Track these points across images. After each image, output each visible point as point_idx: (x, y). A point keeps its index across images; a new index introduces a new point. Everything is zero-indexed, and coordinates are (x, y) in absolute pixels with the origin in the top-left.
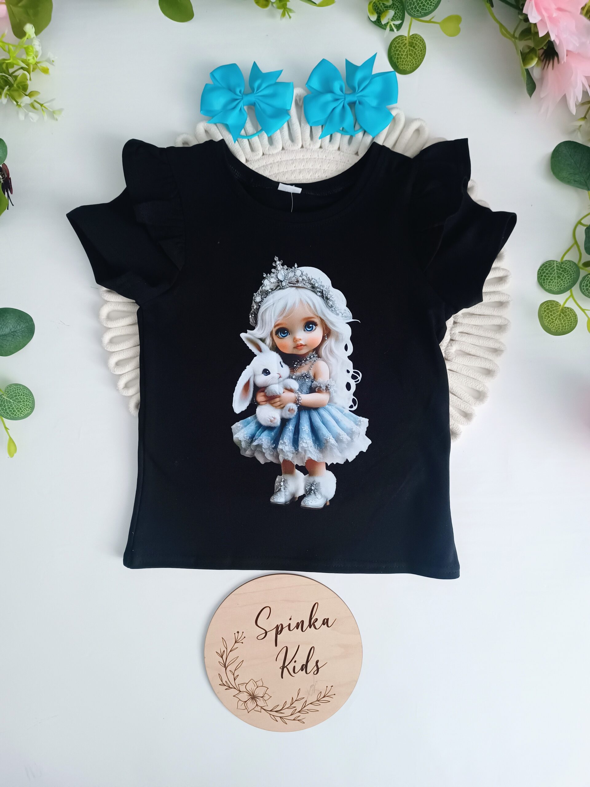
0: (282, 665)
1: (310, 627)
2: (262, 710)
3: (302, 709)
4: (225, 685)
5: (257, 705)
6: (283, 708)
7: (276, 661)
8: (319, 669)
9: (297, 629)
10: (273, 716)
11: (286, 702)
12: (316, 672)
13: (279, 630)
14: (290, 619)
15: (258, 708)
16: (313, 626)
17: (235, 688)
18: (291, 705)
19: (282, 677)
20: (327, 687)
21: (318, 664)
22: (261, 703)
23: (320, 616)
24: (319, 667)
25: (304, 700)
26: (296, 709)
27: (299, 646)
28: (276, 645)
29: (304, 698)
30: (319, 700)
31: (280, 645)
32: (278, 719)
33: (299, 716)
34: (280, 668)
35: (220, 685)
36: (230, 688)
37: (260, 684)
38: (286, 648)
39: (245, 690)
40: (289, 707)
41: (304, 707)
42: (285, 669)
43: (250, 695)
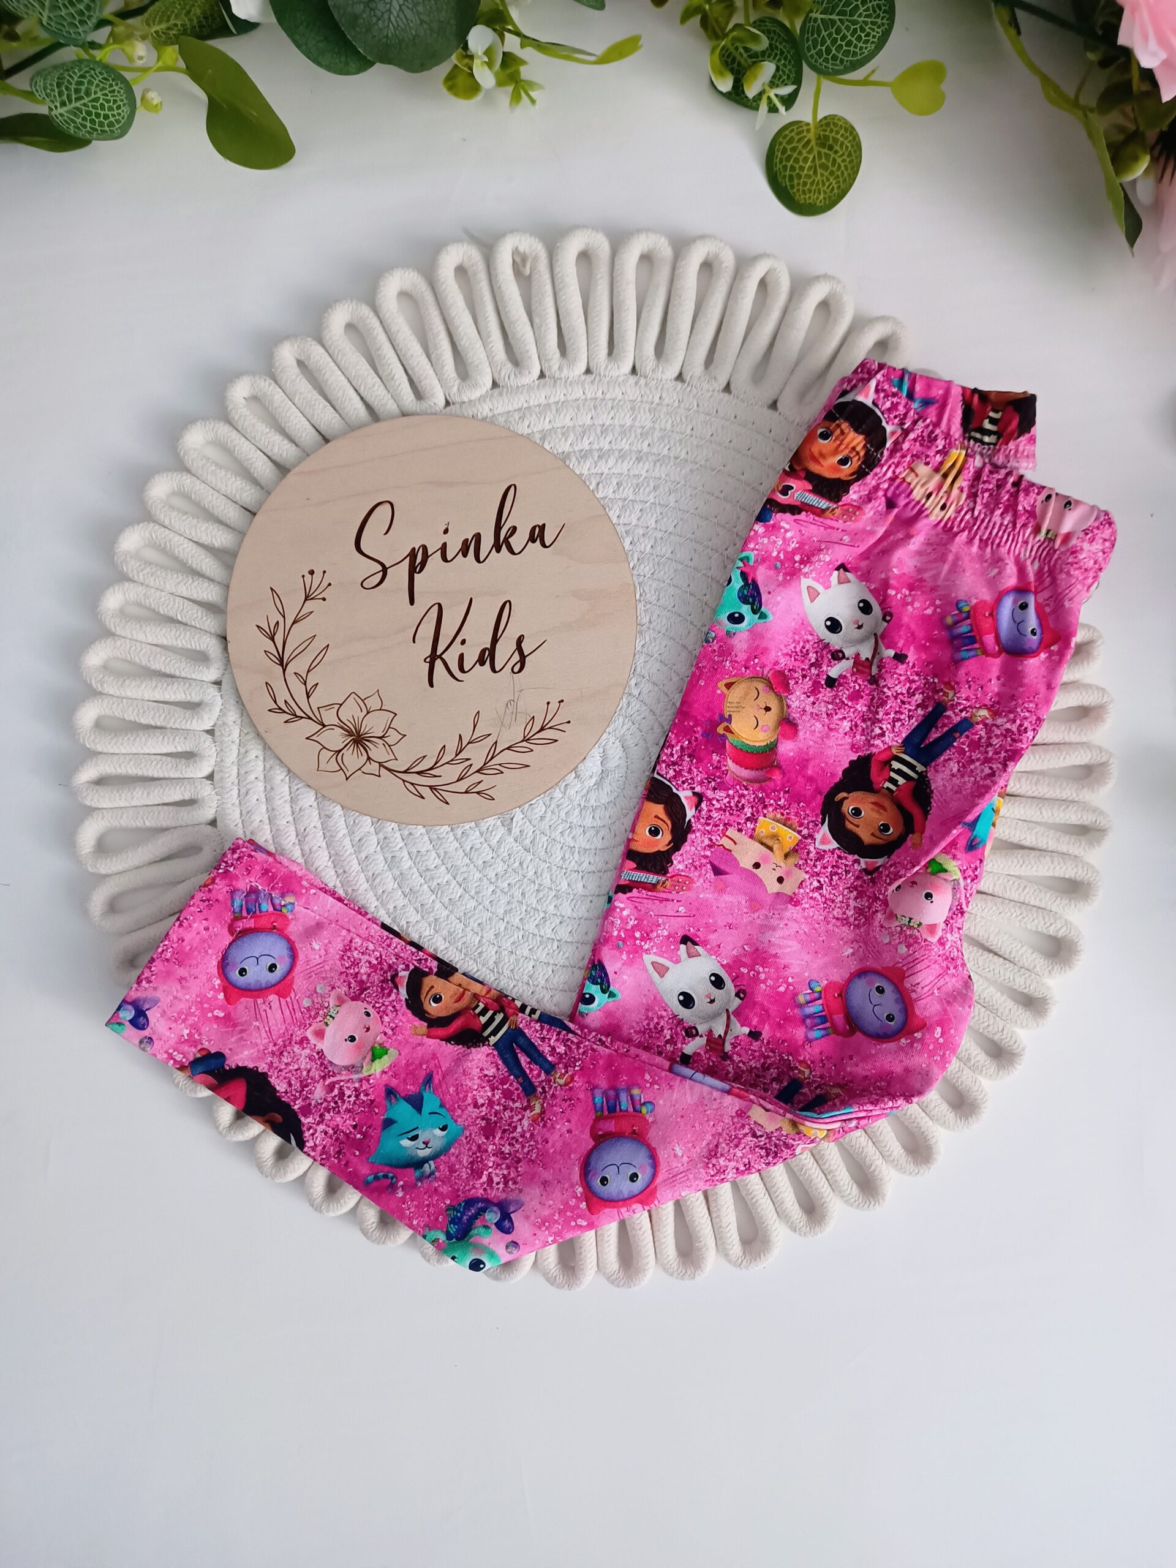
0: (429, 654)
1: (498, 551)
2: (383, 771)
3: (485, 764)
4: (284, 712)
5: (369, 758)
6: (436, 763)
7: (414, 642)
8: (527, 659)
9: (465, 555)
10: (412, 784)
11: (444, 746)
12: (518, 666)
13: (417, 561)
14: (446, 531)
15: (374, 767)
16: (504, 546)
17: (310, 718)
18: (457, 755)
19: (431, 685)
20: (548, 703)
21: (523, 645)
22: (378, 752)
23: (521, 519)
24: (526, 654)
25: (490, 741)
26: (471, 765)
27: (471, 600)
28: (412, 602)
29: (489, 735)
30: (528, 739)
31: (423, 600)
32: (426, 792)
33: (480, 782)
34: (425, 661)
35: (270, 710)
36: (297, 717)
37: (373, 703)
38: (436, 607)
39: (336, 721)
40: (452, 760)
41: (492, 758)
42: (438, 663)
43: (350, 734)
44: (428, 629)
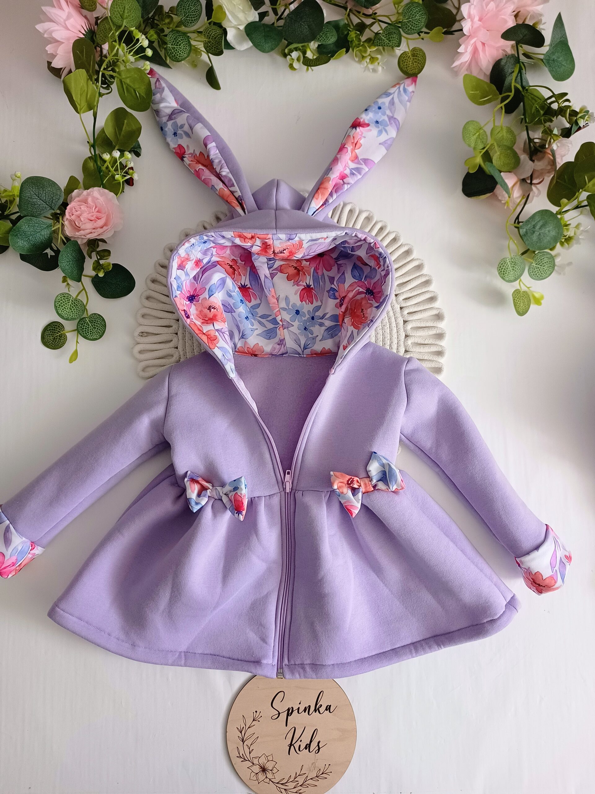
0: (290, 743)
1: (315, 712)
2: (270, 782)
3: (303, 784)
5: (266, 777)
6: (288, 781)
7: (285, 739)
8: (320, 749)
9: (305, 712)
10: (279, 787)
11: (290, 776)
12: (317, 751)
13: (290, 712)
14: (300, 704)
15: (267, 780)
17: (249, 761)
18: (294, 779)
19: (289, 754)
20: (325, 765)
21: (320, 744)
22: (269, 775)
23: (324, 703)
25: (305, 776)
26: (298, 783)
27: (305, 727)
28: (286, 726)
29: (305, 773)
30: (318, 777)
31: (290, 725)
32: (283, 790)
33: (300, 790)
34: (288, 745)
35: (237, 757)
36: (245, 760)
37: (270, 758)
38: (294, 728)
39: (258, 763)
41: (306, 781)
42: (292, 747)
43: (261, 768)
44: (290, 735)
